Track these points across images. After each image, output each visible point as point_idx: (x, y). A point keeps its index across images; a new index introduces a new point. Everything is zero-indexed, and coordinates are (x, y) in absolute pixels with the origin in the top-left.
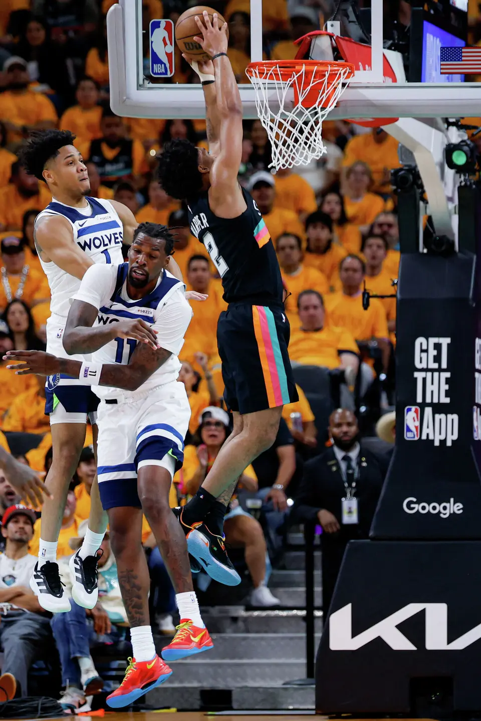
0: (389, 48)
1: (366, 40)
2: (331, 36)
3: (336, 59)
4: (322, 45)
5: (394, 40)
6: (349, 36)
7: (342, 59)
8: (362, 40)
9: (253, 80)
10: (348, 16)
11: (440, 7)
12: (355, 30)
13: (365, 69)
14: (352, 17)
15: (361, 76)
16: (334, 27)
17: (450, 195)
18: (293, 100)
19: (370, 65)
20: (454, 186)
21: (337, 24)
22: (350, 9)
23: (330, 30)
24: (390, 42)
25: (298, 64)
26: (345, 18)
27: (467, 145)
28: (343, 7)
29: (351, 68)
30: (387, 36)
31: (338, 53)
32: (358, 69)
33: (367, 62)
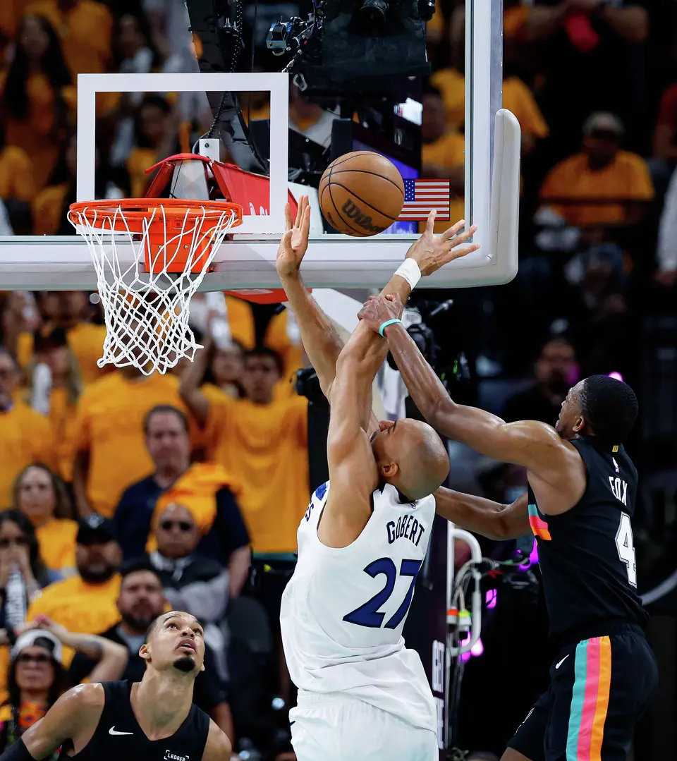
0: (297, 181)
1: (261, 167)
2: (205, 162)
3: (212, 197)
4: (191, 176)
5: (304, 168)
6: (232, 162)
7: (221, 197)
8: (254, 169)
9: (79, 229)
10: (232, 132)
11: (378, 117)
12: (243, 153)
13: (258, 213)
14: (240, 133)
15: (252, 224)
16: (210, 148)
17: (393, 411)
18: (144, 261)
19: (267, 207)
20: (400, 397)
21: (215, 143)
22: (236, 120)
23: (203, 152)
24: (298, 172)
25: (151, 205)
26: (228, 135)
27: (421, 332)
28: (225, 117)
29: (237, 211)
30: (294, 162)
31: (215, 189)
32: (248, 213)
33: (263, 202)
